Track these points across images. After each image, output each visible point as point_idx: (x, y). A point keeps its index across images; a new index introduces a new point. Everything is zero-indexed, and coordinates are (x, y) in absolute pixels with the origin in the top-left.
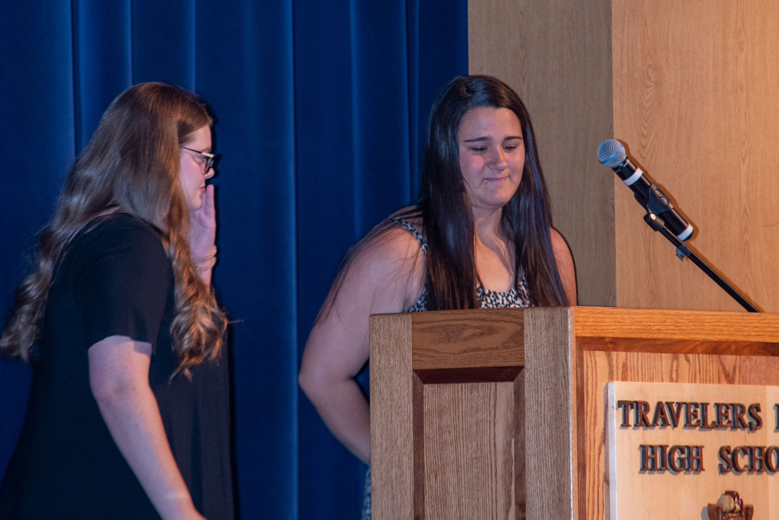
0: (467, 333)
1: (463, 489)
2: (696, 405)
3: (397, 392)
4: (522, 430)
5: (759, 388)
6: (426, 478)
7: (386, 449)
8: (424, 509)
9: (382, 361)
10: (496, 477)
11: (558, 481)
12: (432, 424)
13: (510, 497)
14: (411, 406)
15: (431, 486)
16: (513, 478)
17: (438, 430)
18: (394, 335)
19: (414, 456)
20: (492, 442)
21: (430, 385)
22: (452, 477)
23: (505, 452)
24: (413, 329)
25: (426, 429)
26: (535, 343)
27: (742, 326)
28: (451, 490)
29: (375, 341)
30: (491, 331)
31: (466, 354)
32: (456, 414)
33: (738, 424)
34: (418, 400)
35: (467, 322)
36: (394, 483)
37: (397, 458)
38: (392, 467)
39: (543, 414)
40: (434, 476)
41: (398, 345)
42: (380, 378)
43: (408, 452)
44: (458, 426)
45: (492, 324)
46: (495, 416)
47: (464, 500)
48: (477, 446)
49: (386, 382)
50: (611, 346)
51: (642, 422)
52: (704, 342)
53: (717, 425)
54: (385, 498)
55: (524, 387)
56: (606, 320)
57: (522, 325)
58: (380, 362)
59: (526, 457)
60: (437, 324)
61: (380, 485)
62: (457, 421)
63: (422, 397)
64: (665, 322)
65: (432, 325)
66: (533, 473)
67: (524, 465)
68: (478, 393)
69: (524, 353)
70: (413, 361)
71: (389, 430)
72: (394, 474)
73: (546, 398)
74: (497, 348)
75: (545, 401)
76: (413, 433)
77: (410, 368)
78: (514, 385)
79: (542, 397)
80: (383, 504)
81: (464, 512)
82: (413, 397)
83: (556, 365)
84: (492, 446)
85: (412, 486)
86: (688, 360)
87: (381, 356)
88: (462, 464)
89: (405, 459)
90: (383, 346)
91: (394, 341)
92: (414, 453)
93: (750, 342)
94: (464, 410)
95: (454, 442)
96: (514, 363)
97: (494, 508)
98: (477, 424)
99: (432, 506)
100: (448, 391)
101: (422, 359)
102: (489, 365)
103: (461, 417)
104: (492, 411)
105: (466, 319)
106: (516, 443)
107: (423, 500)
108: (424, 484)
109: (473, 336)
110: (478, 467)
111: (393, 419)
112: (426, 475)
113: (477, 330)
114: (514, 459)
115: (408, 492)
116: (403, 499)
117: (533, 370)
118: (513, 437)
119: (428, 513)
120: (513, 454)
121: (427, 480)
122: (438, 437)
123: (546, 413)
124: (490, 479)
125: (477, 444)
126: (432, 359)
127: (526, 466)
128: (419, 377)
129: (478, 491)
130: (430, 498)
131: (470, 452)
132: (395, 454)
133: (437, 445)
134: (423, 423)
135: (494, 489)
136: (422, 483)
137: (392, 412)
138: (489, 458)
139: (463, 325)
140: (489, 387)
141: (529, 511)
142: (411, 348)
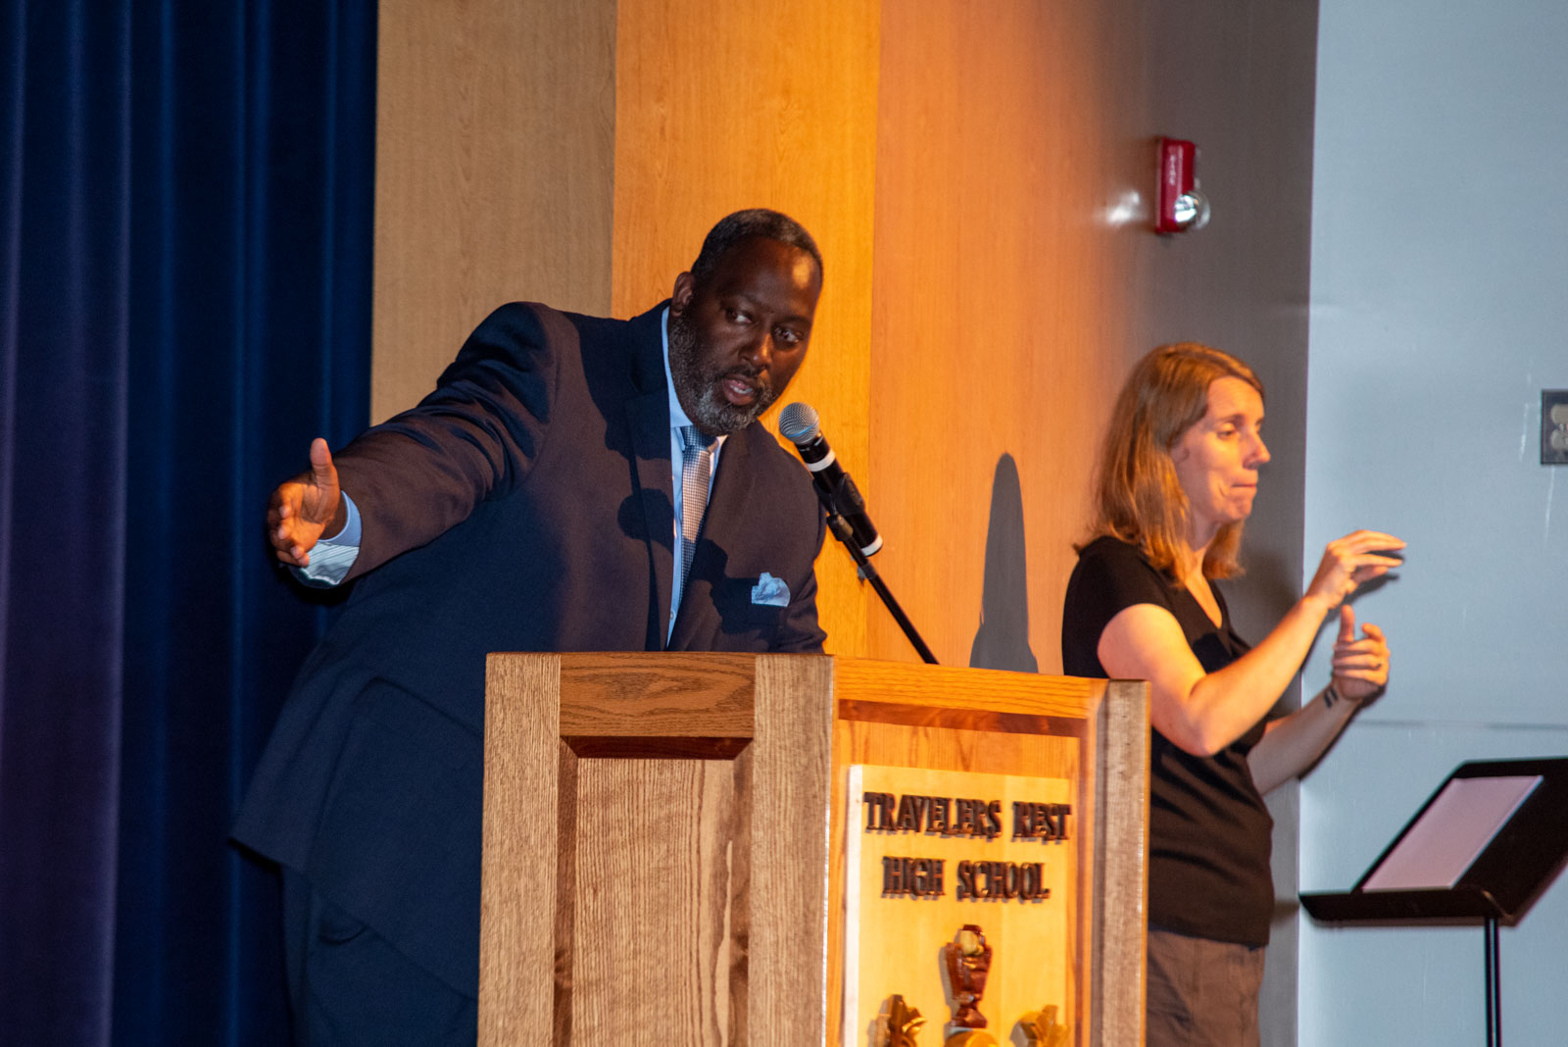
0: (655, 687)
1: (642, 912)
3: (532, 766)
4: (746, 829)
6: (578, 893)
7: (511, 850)
8: (572, 939)
9: (508, 722)
10: (699, 895)
11: (806, 906)
12: (591, 816)
13: (721, 926)
14: (556, 789)
15: (585, 907)
17: (601, 825)
18: (530, 684)
19: (559, 861)
20: (694, 846)
21: (590, 760)
22: (622, 894)
24: (563, 677)
25: (581, 823)
26: (773, 704)
27: (978, 688)
28: (621, 913)
29: (497, 691)
30: (698, 685)
31: (652, 717)
32: (632, 803)
33: (979, 830)
34: (567, 782)
35: (658, 671)
36: (523, 898)
37: (528, 863)
38: (519, 877)
39: (782, 809)
40: (592, 891)
41: (536, 699)
42: (503, 746)
43: (548, 855)
44: (635, 822)
45: (699, 675)
46: (700, 808)
47: (642, 928)
48: (668, 851)
49: (514, 752)
51: (888, 825)
52: (941, 711)
53: (958, 830)
54: (506, 920)
55: (751, 769)
57: (752, 680)
58: (503, 723)
59: (752, 868)
60: (606, 671)
61: (497, 902)
62: (635, 812)
63: (575, 777)
64: (906, 679)
65: (597, 672)
66: (763, 893)
67: (748, 881)
68: (672, 773)
69: (753, 719)
70: (561, 723)
71: (516, 821)
72: (522, 886)
73: (787, 785)
74: (707, 711)
75: (786, 790)
76: (558, 828)
77: (556, 733)
78: (735, 765)
79: (783, 784)
80: (503, 928)
81: (642, 945)
83: (808, 739)
84: (694, 852)
85: (554, 904)
87: (505, 714)
88: (642, 876)
89: (543, 865)
90: (509, 699)
91: (530, 693)
92: (559, 857)
93: (985, 711)
94: (646, 798)
95: (628, 844)
96: (735, 732)
97: (694, 940)
98: (669, 818)
99: (587, 935)
100: (620, 769)
101: (576, 721)
102: (691, 734)
103: (641, 808)
104: (696, 801)
105: (656, 667)
106: (735, 849)
107: (572, 926)
108: (573, 903)
109: (668, 691)
110: (668, 881)
111: (523, 806)
112: (578, 889)
113: (675, 683)
114: (730, 870)
115: (546, 913)
116: (538, 922)
117: (768, 744)
118: (730, 839)
119: (580, 944)
120: (729, 864)
121: (579, 897)
122: (600, 835)
123: (789, 807)
124: (688, 898)
125: (668, 847)
126: (594, 722)
127: (752, 882)
128: (571, 747)
129: (667, 915)
130: (584, 924)
131: (656, 858)
132: (525, 857)
133: (598, 847)
134: (576, 813)
135: (694, 913)
136: (571, 901)
137: (522, 796)
138: (688, 869)
139: (650, 674)
140: (692, 767)
141: (753, 946)
142: (559, 704)
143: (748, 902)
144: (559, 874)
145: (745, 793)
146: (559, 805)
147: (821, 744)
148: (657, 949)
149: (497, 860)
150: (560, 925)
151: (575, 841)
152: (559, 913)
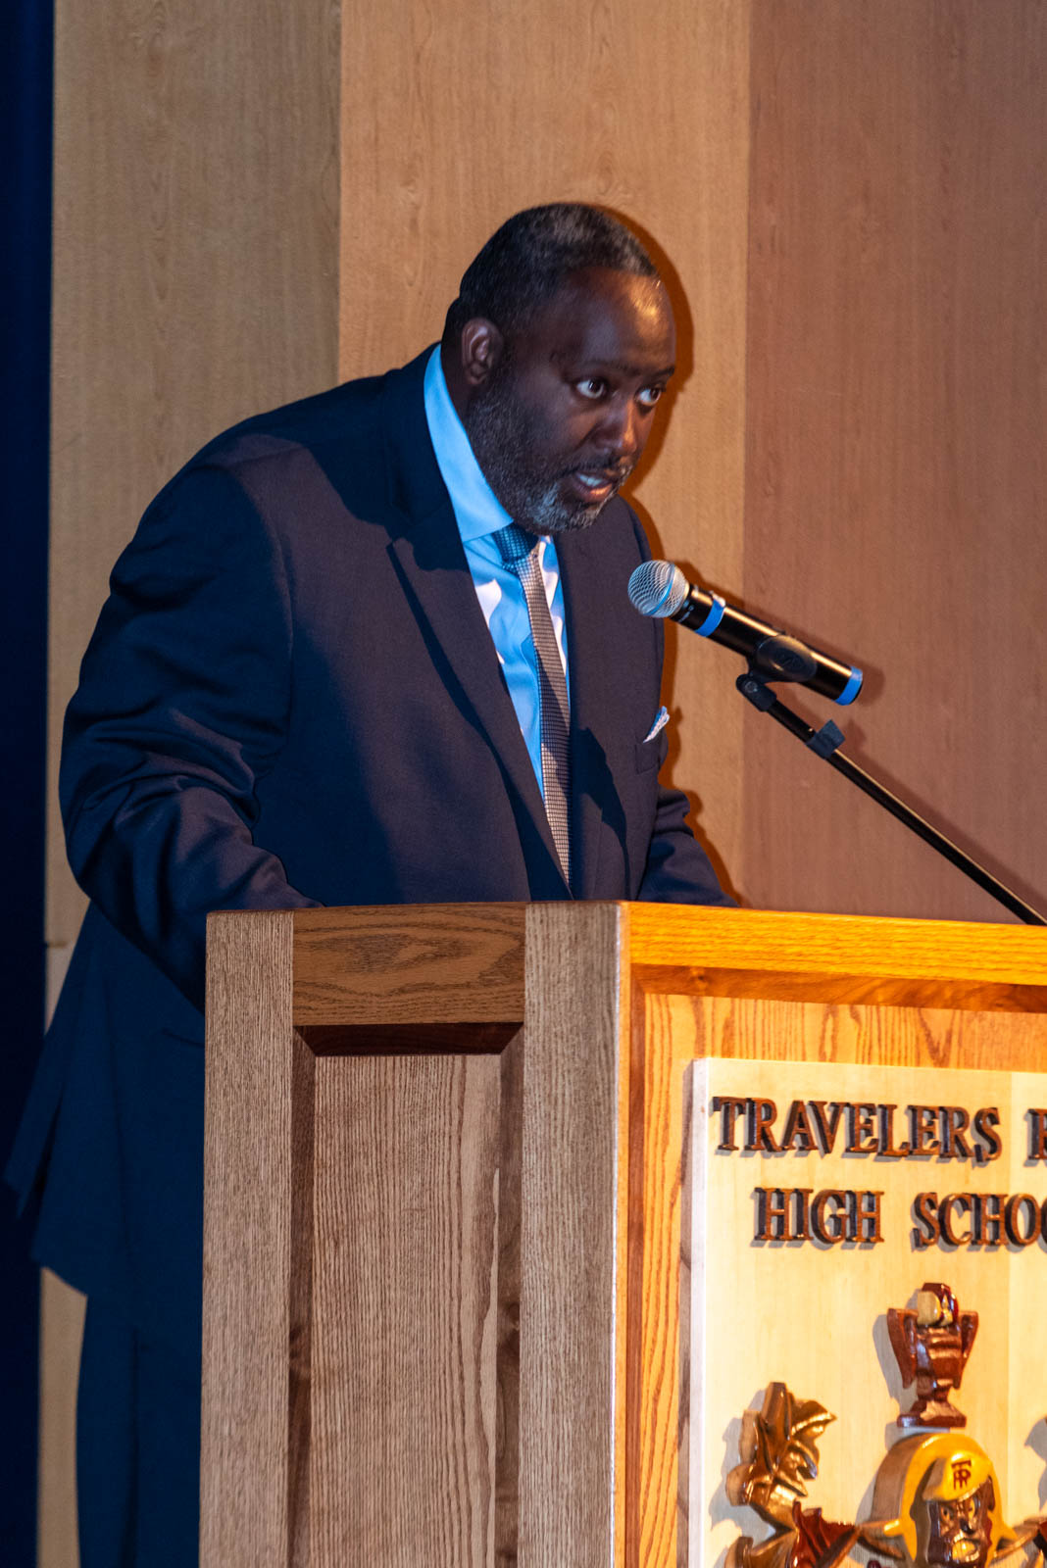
0: (407, 954)
1: (392, 1270)
2: (871, 1109)
3: (260, 1071)
4: (516, 1152)
5: (997, 1074)
6: (317, 1247)
7: (236, 1188)
8: (310, 1311)
9: (232, 1008)
10: (460, 1247)
11: (588, 1258)
12: (331, 1137)
13: (487, 1289)
14: (290, 1101)
15: (325, 1264)
16: (496, 1251)
17: (342, 1150)
18: (257, 954)
19: (293, 1202)
20: (454, 1177)
21: (329, 1058)
22: (368, 1246)
23: (479, 1197)
24: (297, 944)
25: (320, 1149)
26: (547, 975)
27: (967, 950)
28: (368, 1273)
29: (218, 966)
30: (457, 950)
31: (403, 997)
32: (380, 1118)
33: (951, 1148)
34: (303, 1090)
35: (409, 931)
36: (251, 1256)
37: (258, 1207)
38: (247, 1224)
39: (559, 1122)
40: (332, 1244)
41: (265, 974)
42: (226, 1042)
43: (281, 1195)
44: (383, 1144)
45: (457, 935)
46: (460, 1123)
47: (393, 1294)
48: (423, 1185)
49: (239, 1050)
50: (701, 985)
51: (760, 1141)
52: (889, 982)
53: (912, 1150)
54: (231, 1286)
55: (522, 1066)
57: (521, 938)
58: (226, 1010)
59: (524, 1207)
60: (347, 933)
61: (221, 1261)
62: (383, 1132)
63: (312, 1083)
64: (813, 938)
65: (337, 934)
66: (537, 1241)
67: (518, 1225)
68: (427, 1076)
69: (523, 996)
70: (294, 1008)
71: (242, 1148)
72: (251, 1237)
73: (566, 1088)
74: (468, 985)
75: (564, 1095)
76: (292, 1156)
77: (289, 1023)
78: (502, 1061)
79: (560, 1086)
80: (228, 1297)
81: (393, 1317)
82: (292, 1082)
83: (590, 1022)
84: (454, 1185)
85: (288, 1264)
86: (856, 1017)
87: (229, 997)
88: (392, 1220)
89: (275, 1208)
90: (233, 976)
91: (257, 968)
92: (293, 1197)
93: (981, 982)
94: (396, 1111)
95: (375, 1176)
96: (502, 1015)
97: (455, 1310)
98: (424, 1140)
99: (327, 1305)
100: (365, 1071)
101: (312, 1004)
102: (450, 1019)
103: (390, 1125)
104: (456, 1114)
105: (407, 925)
106: (502, 1179)
107: (310, 1293)
108: (311, 1260)
109: (420, 959)
110: (423, 1228)
111: (251, 1126)
112: (317, 1242)
113: (429, 948)
114: (497, 1211)
115: (279, 1275)
116: (269, 1289)
117: (541, 1030)
118: (497, 1167)
119: (319, 1319)
120: (496, 1202)
121: (318, 1251)
122: (342, 1164)
123: (567, 1118)
124: (447, 1251)
125: (423, 1179)
126: (333, 1005)
127: (523, 1226)
128: (307, 1043)
129: (422, 1275)
130: (323, 1290)
131: (409, 1195)
132: (253, 1197)
133: (340, 1180)
134: (312, 1135)
135: (455, 1270)
136: (308, 1259)
137: (249, 1111)
138: (447, 1210)
139: (399, 935)
140: (450, 1065)
141: (526, 1317)
142: (291, 982)
143: (519, 1252)
144: (294, 1222)
145: (514, 1100)
146: (292, 1124)
147: (604, 1030)
148: (411, 1324)
149: (221, 1203)
150: (296, 1292)
151: (313, 1174)
152: (293, 1274)
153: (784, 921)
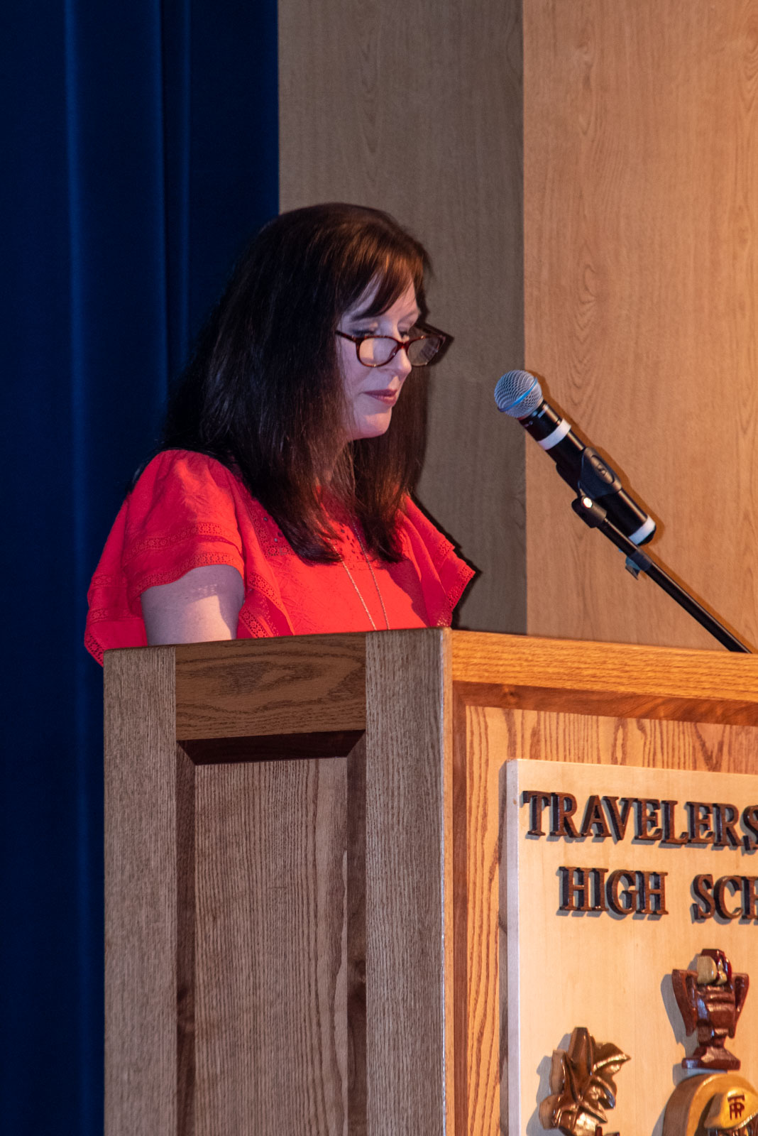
0: (268, 677)
1: (261, 938)
2: (655, 804)
3: (150, 778)
4: (361, 836)
6: (198, 922)
7: (131, 876)
8: (193, 974)
9: (126, 728)
10: (316, 916)
11: (421, 921)
12: (209, 831)
13: (338, 951)
14: (174, 802)
15: (206, 937)
16: (345, 919)
17: (218, 841)
18: (146, 682)
19: (178, 886)
20: (310, 858)
21: (206, 766)
22: (241, 919)
23: (331, 874)
24: (179, 673)
25: (199, 839)
26: (384, 690)
27: (735, 675)
28: (240, 941)
29: (114, 694)
30: (310, 672)
31: (267, 713)
32: (249, 813)
33: (724, 838)
34: (186, 792)
35: (270, 659)
36: (144, 932)
37: (149, 891)
38: (141, 905)
39: (395, 810)
40: (211, 919)
41: (153, 700)
42: (121, 756)
43: (168, 880)
44: (252, 834)
45: (313, 660)
46: (315, 815)
47: (261, 958)
48: (285, 867)
49: (132, 762)
50: (512, 700)
51: (563, 828)
52: (670, 700)
53: (690, 839)
54: (129, 957)
55: (365, 765)
56: (505, 656)
57: (362, 661)
58: (121, 730)
59: (368, 882)
60: (219, 662)
61: (119, 937)
62: (252, 825)
63: (193, 787)
64: (605, 662)
65: (211, 664)
66: (378, 909)
67: (364, 896)
68: (287, 777)
69: (365, 708)
70: (177, 726)
71: (136, 843)
72: (144, 918)
73: (400, 782)
74: (319, 701)
75: (399, 788)
76: (177, 847)
77: (173, 739)
78: (348, 762)
79: (396, 780)
80: (126, 966)
81: (262, 978)
82: (176, 787)
83: (419, 727)
84: (310, 866)
85: (175, 936)
86: (642, 728)
87: (123, 719)
88: (260, 897)
89: (163, 891)
90: (126, 702)
91: (146, 694)
92: (178, 881)
93: (747, 702)
94: (262, 807)
95: (245, 861)
96: (347, 724)
97: (313, 969)
98: (285, 829)
99: (207, 970)
100: (236, 775)
101: (192, 722)
102: (304, 730)
103: (257, 818)
104: (311, 808)
105: (269, 654)
106: (350, 859)
107: (193, 960)
108: (194, 933)
109: (279, 682)
110: (285, 902)
111: (143, 825)
112: (198, 917)
113: (287, 672)
114: (345, 886)
115: (168, 947)
116: (160, 958)
117: (380, 735)
118: (345, 849)
119: (201, 981)
120: (345, 878)
121: (199, 926)
122: (218, 852)
123: (402, 807)
124: (306, 920)
125: (285, 862)
126: (209, 722)
127: (367, 897)
128: (188, 754)
129: (285, 941)
130: (204, 957)
131: (273, 876)
132: (145, 883)
133: (216, 866)
134: (194, 830)
135: (312, 936)
136: (191, 932)
137: (141, 813)
138: (305, 886)
139: (262, 663)
140: (306, 768)
141: (371, 972)
142: (175, 705)
143: (364, 919)
144: (179, 902)
145: (359, 794)
146: (177, 821)
147: (431, 733)
148: (276, 982)
149: (118, 889)
150: (182, 960)
151: (194, 862)
152: (179, 945)
153: (580, 648)
